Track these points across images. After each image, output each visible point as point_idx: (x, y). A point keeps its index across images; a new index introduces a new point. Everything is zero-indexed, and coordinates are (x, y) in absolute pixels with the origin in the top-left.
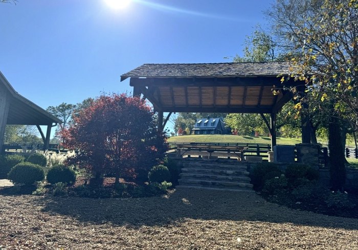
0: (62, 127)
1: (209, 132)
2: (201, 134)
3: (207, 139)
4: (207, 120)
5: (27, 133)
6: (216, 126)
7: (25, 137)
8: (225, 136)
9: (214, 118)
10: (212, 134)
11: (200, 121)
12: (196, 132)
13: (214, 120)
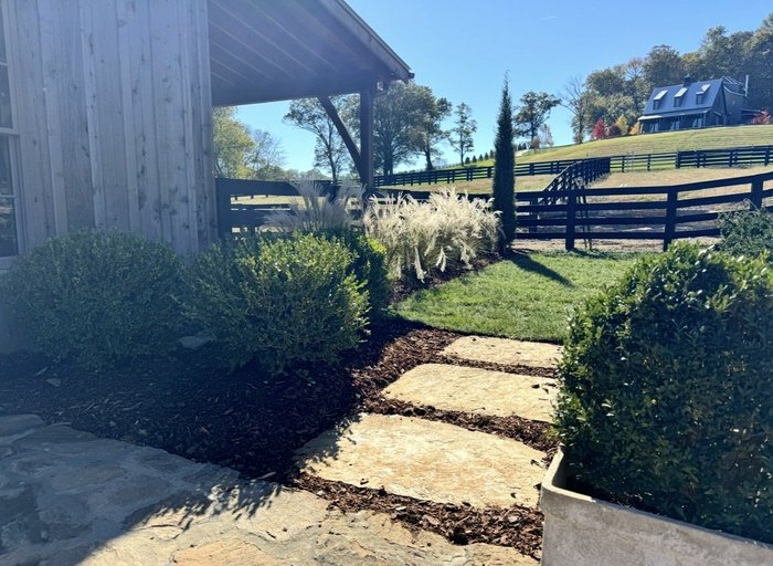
0: (326, 143)
1: (687, 122)
2: (662, 129)
3: (686, 141)
4: (683, 90)
5: (263, 161)
6: (710, 102)
7: (261, 170)
8: (742, 129)
9: (705, 79)
10: (696, 128)
11: (663, 93)
12: (648, 127)
13: (705, 88)
